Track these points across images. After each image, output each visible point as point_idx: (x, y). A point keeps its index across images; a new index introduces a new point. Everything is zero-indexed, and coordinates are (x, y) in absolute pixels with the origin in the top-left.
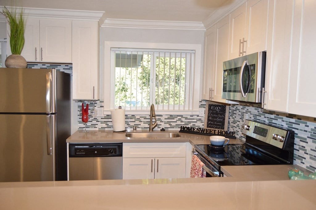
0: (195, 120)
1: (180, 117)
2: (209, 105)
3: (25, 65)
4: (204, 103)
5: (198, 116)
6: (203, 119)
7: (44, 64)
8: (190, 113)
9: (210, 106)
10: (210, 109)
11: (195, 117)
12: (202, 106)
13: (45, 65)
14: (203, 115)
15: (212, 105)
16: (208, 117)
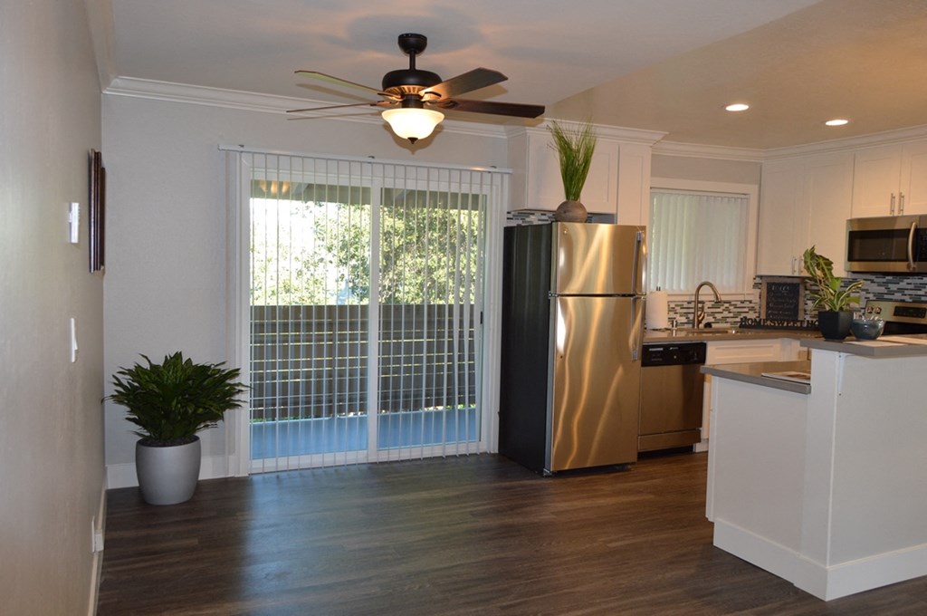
0: (746, 310)
1: (727, 305)
2: (768, 283)
3: (586, 216)
4: (758, 280)
5: (750, 302)
6: (757, 307)
7: (544, 212)
8: (742, 298)
9: (769, 285)
10: (769, 290)
11: (747, 304)
12: (756, 286)
13: (545, 215)
14: (758, 300)
15: (774, 284)
16: (768, 303)
